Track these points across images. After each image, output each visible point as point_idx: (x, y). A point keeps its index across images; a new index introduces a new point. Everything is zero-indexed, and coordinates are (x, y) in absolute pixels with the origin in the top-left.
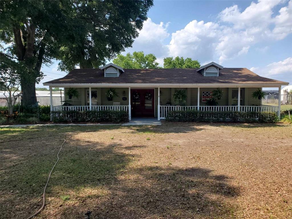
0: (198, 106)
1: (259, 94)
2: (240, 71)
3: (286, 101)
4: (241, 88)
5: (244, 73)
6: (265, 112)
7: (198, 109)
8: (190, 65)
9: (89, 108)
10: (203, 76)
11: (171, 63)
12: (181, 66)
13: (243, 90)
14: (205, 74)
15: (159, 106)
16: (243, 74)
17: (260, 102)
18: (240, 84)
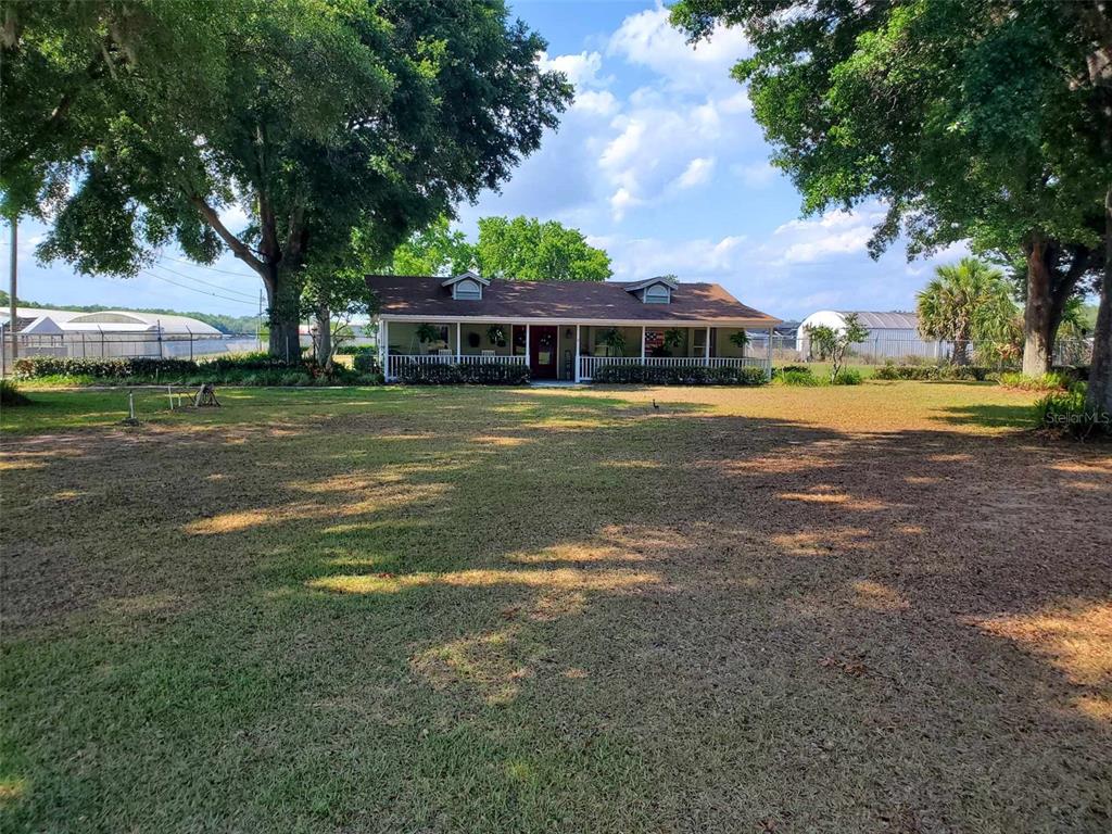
0: (643, 358)
1: (739, 338)
2: (708, 290)
3: (809, 354)
4: (711, 328)
5: (715, 295)
6: (747, 367)
7: (643, 363)
8: (559, 244)
9: (456, 358)
10: (641, 301)
11: (502, 234)
12: (532, 246)
13: (713, 330)
14: (645, 299)
15: (578, 357)
16: (712, 299)
17: (742, 352)
18: (708, 322)
